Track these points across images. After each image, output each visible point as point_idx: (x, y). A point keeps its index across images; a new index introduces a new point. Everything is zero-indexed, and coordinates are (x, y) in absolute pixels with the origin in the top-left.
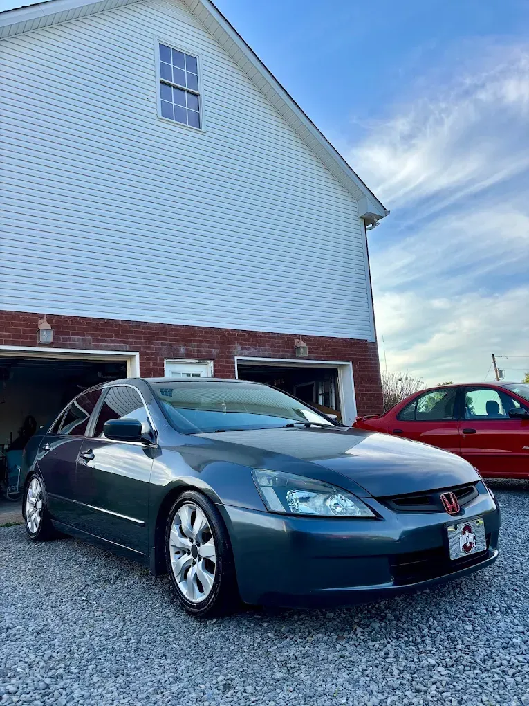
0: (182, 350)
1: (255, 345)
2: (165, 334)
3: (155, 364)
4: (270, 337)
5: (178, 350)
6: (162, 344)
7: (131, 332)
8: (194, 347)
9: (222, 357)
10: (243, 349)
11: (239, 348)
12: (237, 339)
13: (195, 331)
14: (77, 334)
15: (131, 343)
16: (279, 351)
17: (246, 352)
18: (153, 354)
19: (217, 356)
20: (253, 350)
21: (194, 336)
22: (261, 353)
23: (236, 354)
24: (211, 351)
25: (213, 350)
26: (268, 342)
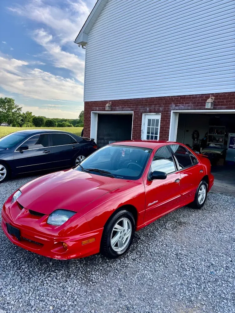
0: (148, 109)
1: (183, 103)
2: (142, 103)
3: (138, 116)
4: (193, 98)
5: (146, 109)
6: (141, 107)
7: (132, 103)
8: (152, 107)
9: (165, 111)
10: (176, 106)
11: (174, 106)
12: (174, 101)
13: (154, 100)
14: (118, 106)
15: (131, 108)
16: (198, 106)
17: (177, 108)
18: (137, 112)
19: (162, 111)
20: (181, 106)
21: (153, 102)
22: (186, 108)
23: (171, 109)
24: (159, 109)
25: (161, 108)
26: (191, 100)
